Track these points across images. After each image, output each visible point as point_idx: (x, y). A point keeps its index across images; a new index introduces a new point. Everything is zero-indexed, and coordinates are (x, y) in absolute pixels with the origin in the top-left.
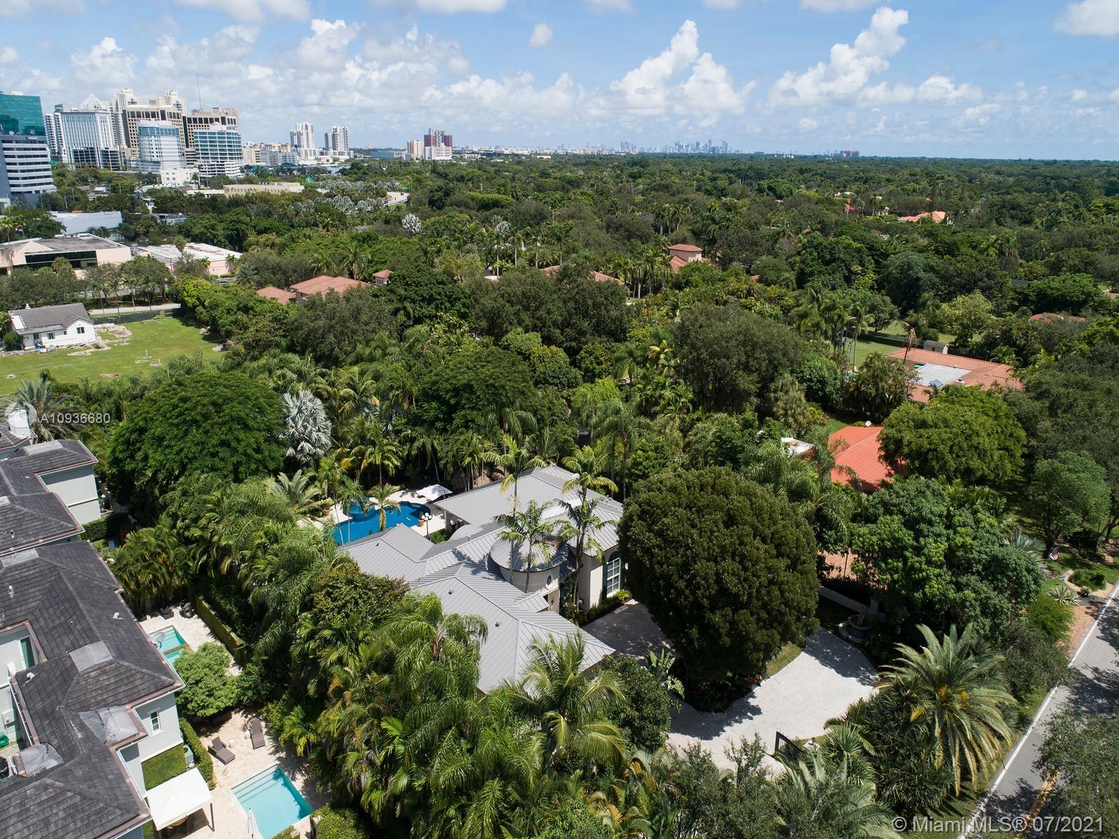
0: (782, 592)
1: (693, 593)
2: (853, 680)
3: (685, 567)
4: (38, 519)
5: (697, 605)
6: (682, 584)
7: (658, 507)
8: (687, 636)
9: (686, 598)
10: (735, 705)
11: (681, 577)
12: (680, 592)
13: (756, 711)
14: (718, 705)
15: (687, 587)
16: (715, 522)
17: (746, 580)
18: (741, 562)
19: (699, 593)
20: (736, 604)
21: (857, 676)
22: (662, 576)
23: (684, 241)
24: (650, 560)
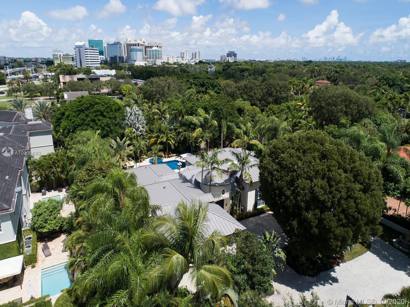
0: (357, 204)
1: (295, 198)
2: (402, 273)
3: (291, 183)
5: (297, 206)
6: (288, 193)
7: (279, 149)
8: (290, 225)
9: (291, 201)
10: (322, 274)
11: (289, 189)
12: (287, 198)
13: (335, 280)
14: (311, 273)
15: (291, 195)
16: (314, 158)
17: (331, 193)
18: (328, 182)
19: (299, 198)
20: (323, 208)
21: (405, 271)
22: (278, 188)
24: (271, 178)
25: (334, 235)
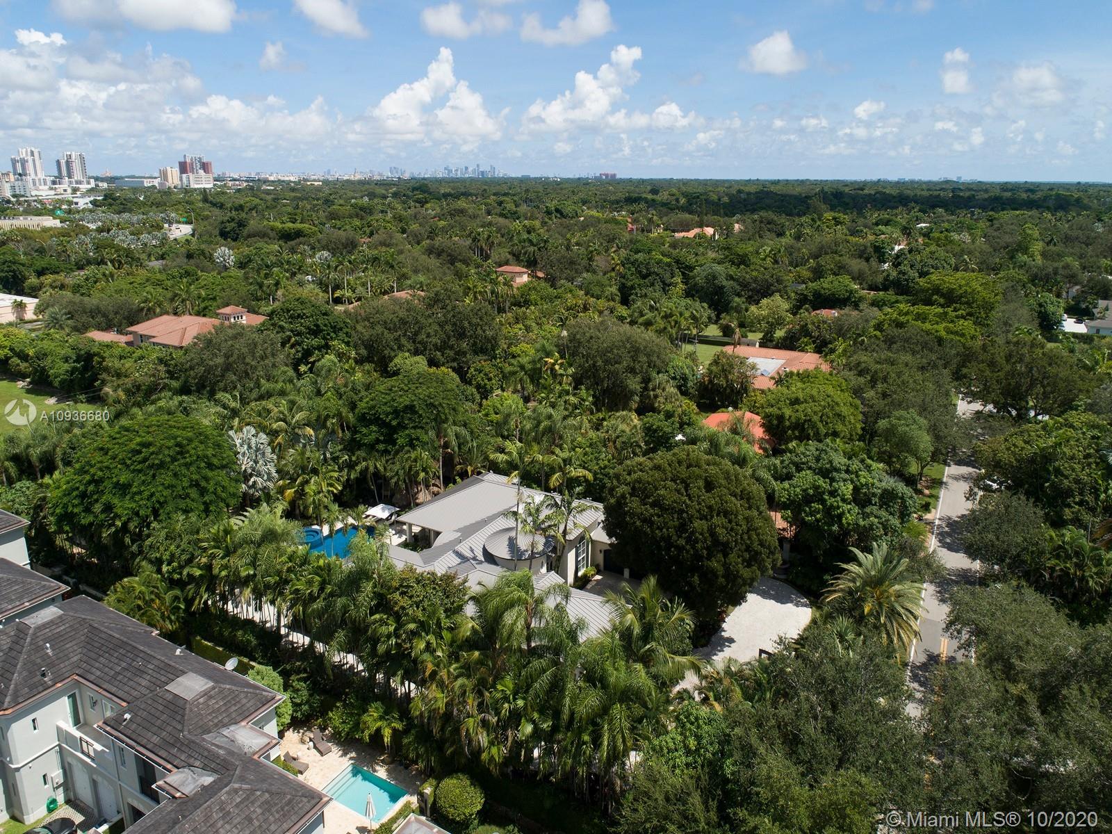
0: (758, 535)
1: (693, 547)
3: (682, 528)
4: (16, 582)
5: (698, 557)
6: (682, 542)
7: (649, 483)
8: (690, 584)
9: (688, 552)
10: (713, 639)
11: (681, 537)
12: (680, 549)
13: (731, 641)
14: (703, 641)
15: (687, 543)
16: (699, 488)
17: (732, 529)
18: (725, 516)
19: (699, 546)
20: (725, 549)
22: (662, 538)
23: (507, 263)
24: (651, 527)
25: (743, 579)
